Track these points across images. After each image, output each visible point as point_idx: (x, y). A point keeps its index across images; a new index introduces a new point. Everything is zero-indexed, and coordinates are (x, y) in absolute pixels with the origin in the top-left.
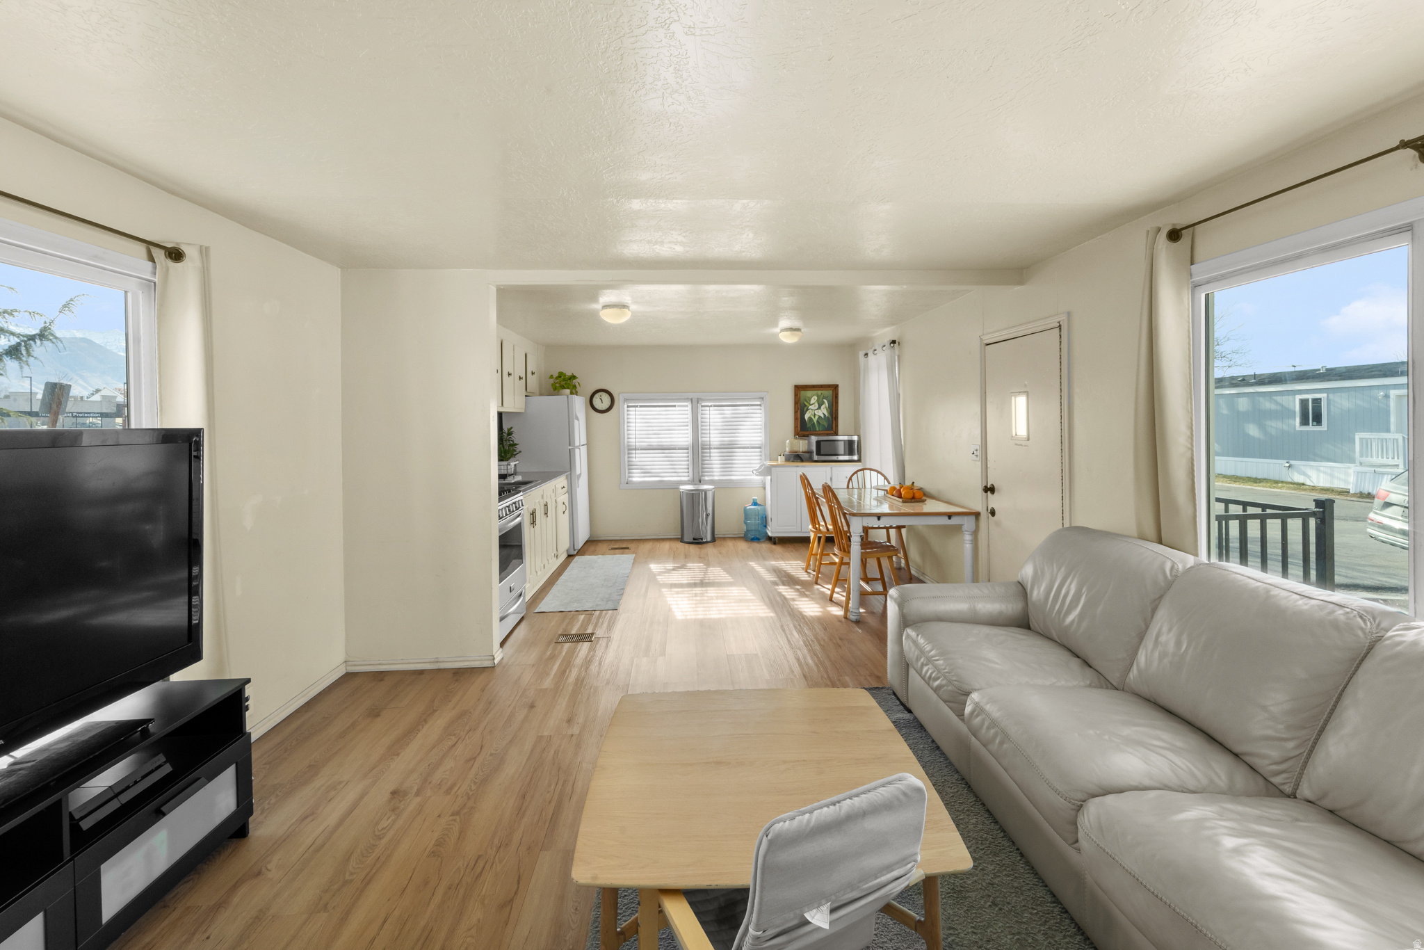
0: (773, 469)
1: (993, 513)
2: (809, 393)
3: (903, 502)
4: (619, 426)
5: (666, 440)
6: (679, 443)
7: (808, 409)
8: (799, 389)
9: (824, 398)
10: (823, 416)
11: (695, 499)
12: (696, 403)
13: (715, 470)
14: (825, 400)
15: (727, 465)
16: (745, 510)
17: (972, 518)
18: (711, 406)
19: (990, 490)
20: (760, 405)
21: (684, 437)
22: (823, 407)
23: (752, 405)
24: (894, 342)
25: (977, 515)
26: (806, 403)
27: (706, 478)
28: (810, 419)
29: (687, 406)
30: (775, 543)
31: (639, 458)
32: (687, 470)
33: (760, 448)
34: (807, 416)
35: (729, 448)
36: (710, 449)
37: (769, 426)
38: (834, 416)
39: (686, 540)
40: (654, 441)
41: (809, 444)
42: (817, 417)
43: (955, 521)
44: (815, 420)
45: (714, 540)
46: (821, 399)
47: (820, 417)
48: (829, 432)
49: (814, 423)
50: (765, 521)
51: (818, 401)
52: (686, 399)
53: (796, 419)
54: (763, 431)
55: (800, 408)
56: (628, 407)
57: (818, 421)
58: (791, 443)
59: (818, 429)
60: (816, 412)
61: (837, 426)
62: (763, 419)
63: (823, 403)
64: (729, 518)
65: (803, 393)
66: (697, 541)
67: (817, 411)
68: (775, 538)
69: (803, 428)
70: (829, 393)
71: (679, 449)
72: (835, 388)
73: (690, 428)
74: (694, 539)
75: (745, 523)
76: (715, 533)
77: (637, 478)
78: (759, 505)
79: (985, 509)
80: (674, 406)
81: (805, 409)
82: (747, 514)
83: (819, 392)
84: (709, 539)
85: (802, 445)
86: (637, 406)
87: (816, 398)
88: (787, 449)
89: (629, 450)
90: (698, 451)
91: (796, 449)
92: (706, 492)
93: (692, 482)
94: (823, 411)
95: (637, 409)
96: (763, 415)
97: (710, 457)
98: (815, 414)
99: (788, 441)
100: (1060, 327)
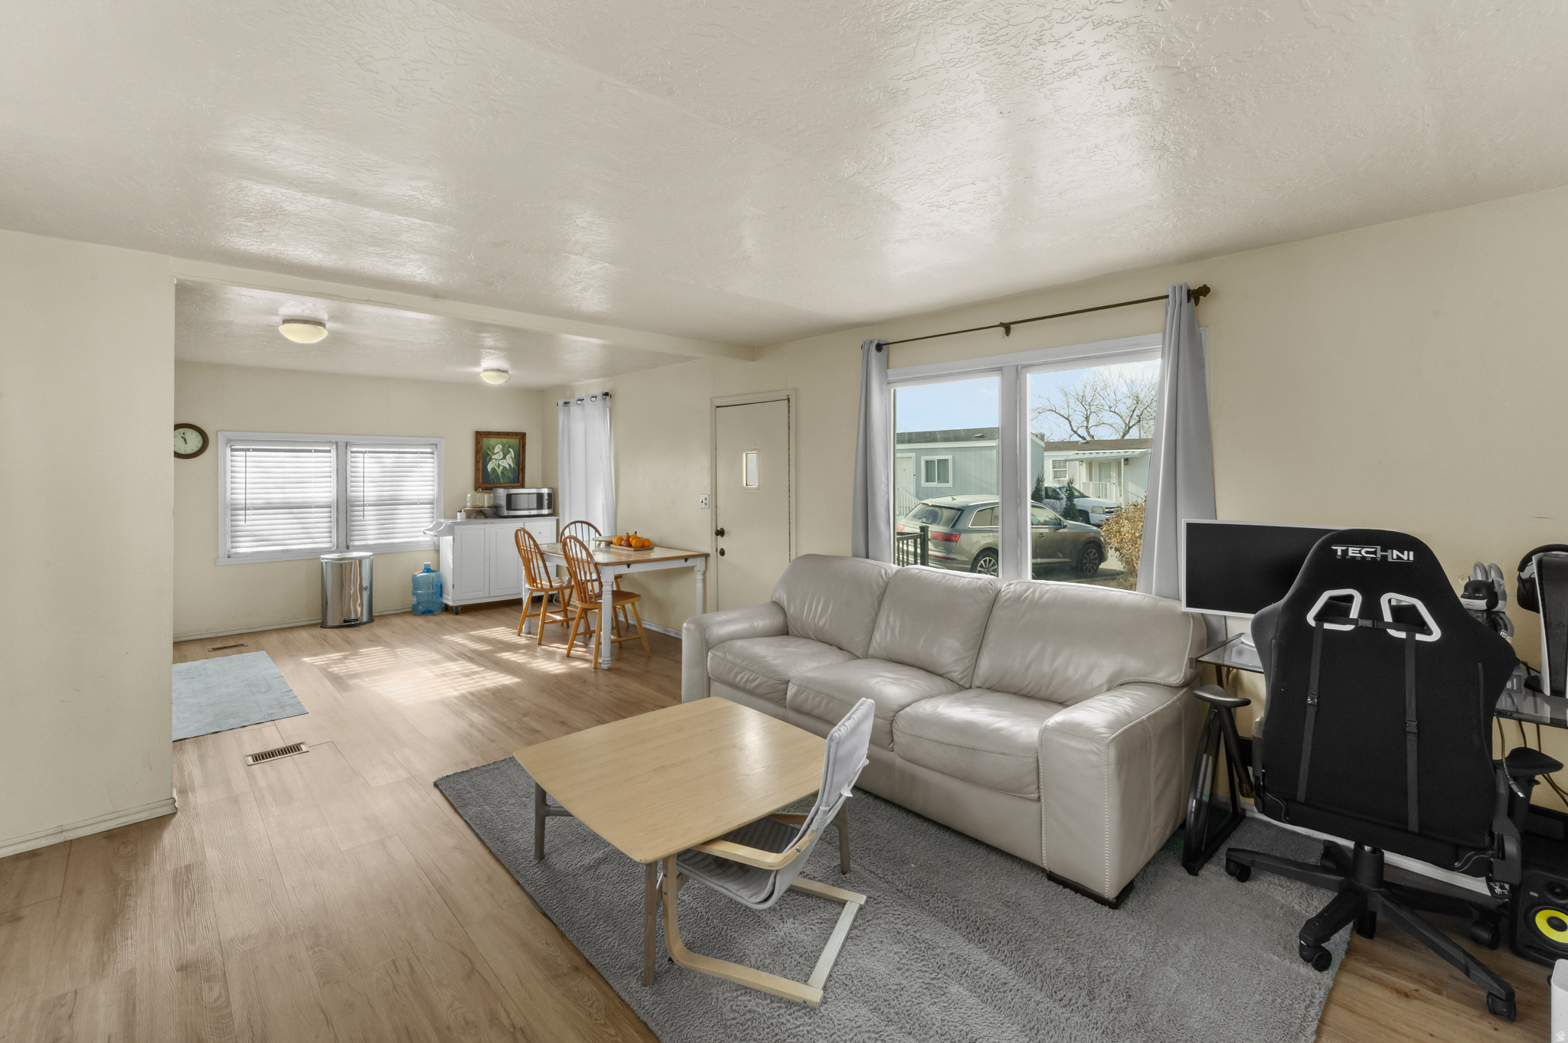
0: (456, 527)
1: (722, 553)
2: (492, 441)
4: (216, 477)
5: (295, 496)
6: (316, 500)
7: (491, 459)
8: (480, 436)
9: (510, 447)
10: (508, 467)
11: (343, 569)
12: (343, 448)
13: (370, 531)
14: (510, 450)
15: (386, 523)
16: (414, 578)
17: (703, 559)
18: (366, 452)
19: (720, 533)
20: (432, 453)
21: (325, 491)
22: (508, 456)
23: (421, 453)
24: (606, 394)
25: (706, 556)
26: (489, 452)
27: (356, 543)
28: (494, 470)
29: (329, 451)
30: (457, 613)
31: (249, 522)
32: (327, 535)
33: (432, 503)
34: (490, 467)
35: (389, 504)
36: (364, 506)
37: (444, 477)
38: (521, 467)
39: (330, 623)
40: (277, 497)
41: (495, 498)
42: (501, 468)
43: (690, 563)
44: (499, 471)
45: (371, 619)
46: (506, 448)
47: (504, 468)
48: (514, 485)
49: (498, 474)
50: (440, 589)
51: (503, 450)
52: (329, 443)
53: (477, 470)
54: (436, 483)
55: (481, 456)
56: (232, 450)
57: (502, 472)
58: (473, 499)
59: (502, 482)
60: (500, 462)
61: (523, 478)
62: (436, 470)
63: (509, 452)
64: (391, 589)
65: (485, 441)
66: (349, 624)
67: (501, 461)
68: (457, 607)
69: (484, 481)
70: (515, 441)
71: (316, 507)
72: (522, 436)
73: (334, 479)
74: (345, 621)
75: (414, 594)
76: (374, 608)
77: (245, 547)
78: (433, 571)
79: (714, 550)
80: (310, 451)
81: (488, 458)
82: (416, 583)
83: (505, 440)
84: (365, 619)
85: (485, 500)
86: (248, 450)
87: (501, 447)
88: (468, 504)
89: (232, 510)
90: (344, 510)
91: (479, 504)
92: (360, 560)
93: (338, 550)
94: (508, 462)
95: (248, 453)
96: (435, 465)
97: (364, 516)
98: (499, 465)
99: (469, 495)
100: (789, 400)
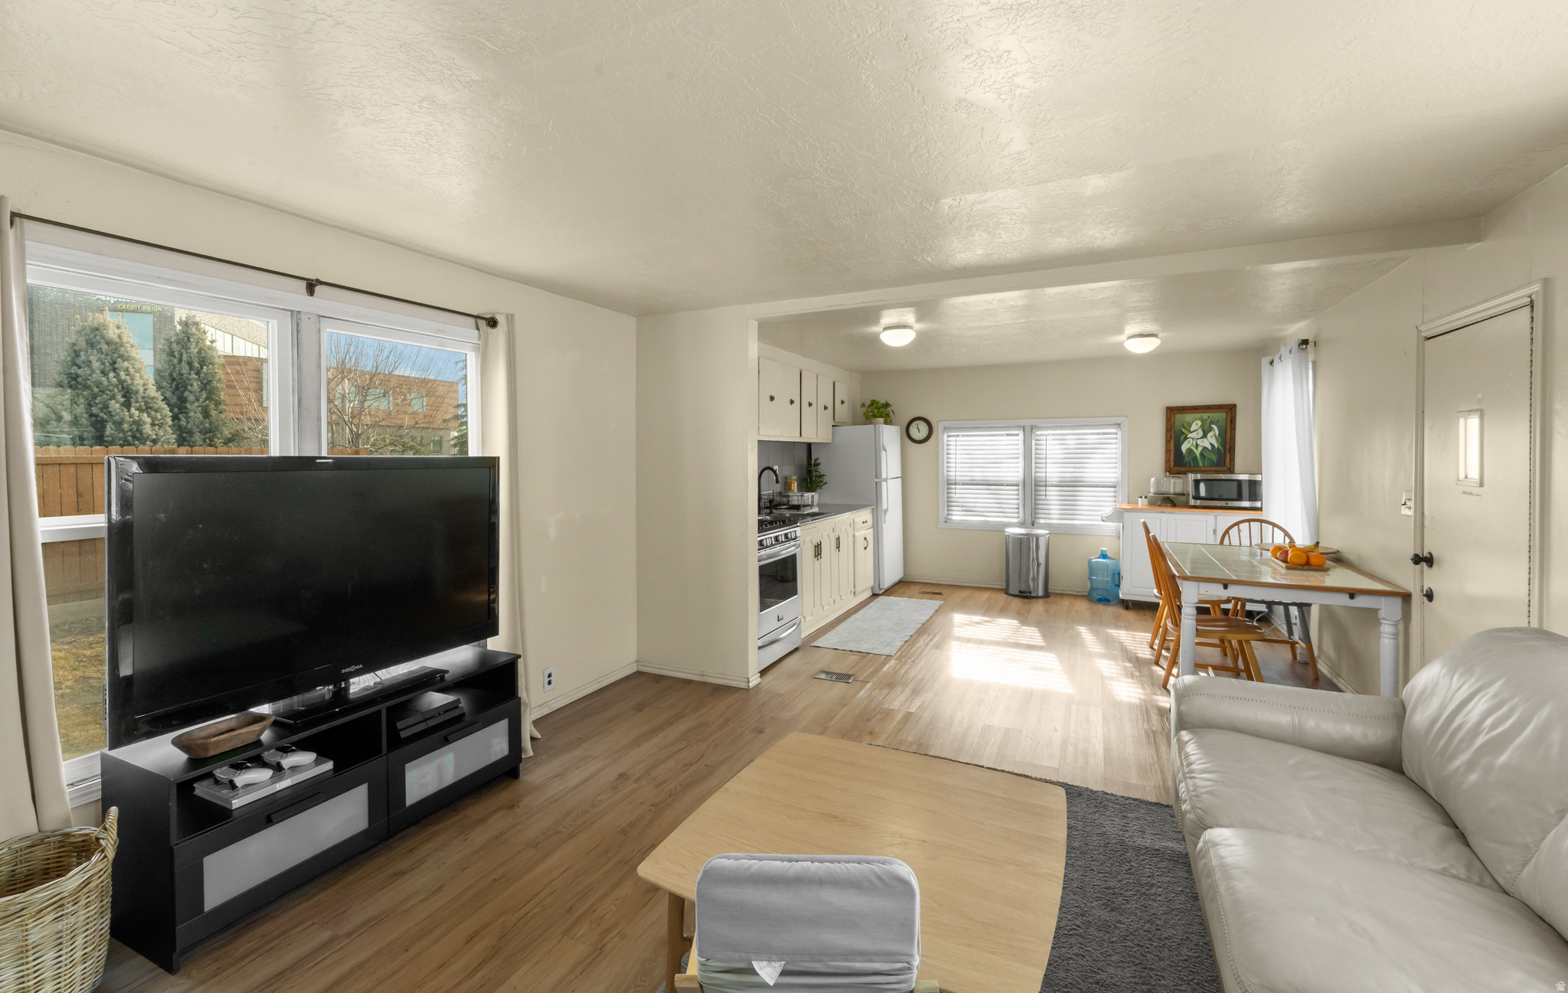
0: (1126, 514)
1: (1430, 596)
2: (1188, 417)
3: (1288, 568)
4: (936, 459)
5: (991, 475)
6: (1007, 479)
7: (1186, 438)
8: (1172, 412)
9: (1212, 422)
10: (1210, 447)
11: (1023, 546)
12: (1029, 431)
13: (1053, 511)
14: (1214, 426)
15: (1069, 506)
16: (1090, 563)
17: (1397, 603)
18: (1049, 435)
19: (1423, 560)
20: (1116, 434)
21: (1014, 472)
22: (1210, 435)
23: (1103, 434)
24: (1305, 342)
25: (1406, 597)
26: (1183, 430)
27: (1042, 521)
28: (1190, 451)
29: (1018, 435)
30: (1127, 608)
31: (959, 494)
32: (1016, 511)
33: (1115, 487)
34: (1184, 448)
35: (1071, 485)
36: (1046, 486)
37: (1129, 458)
38: (1228, 447)
39: (1011, 592)
40: (978, 475)
41: (1186, 483)
42: (1200, 449)
43: (1361, 602)
44: (1197, 452)
45: (1047, 594)
46: (1207, 425)
47: (1205, 448)
48: (1220, 468)
49: (1196, 456)
51: (1202, 427)
52: (1018, 427)
53: (1168, 451)
54: (1119, 466)
55: (1174, 436)
56: (948, 436)
57: (1201, 454)
58: (1158, 482)
59: (1201, 465)
60: (1199, 442)
61: (1232, 460)
62: (1120, 451)
63: (1211, 429)
64: (1070, 568)
65: (1179, 417)
66: (1025, 595)
67: (1200, 440)
68: (1127, 601)
69: (1177, 462)
70: (1220, 416)
71: (1007, 485)
72: (1230, 410)
73: (1021, 460)
74: (1020, 592)
76: (1050, 584)
77: (957, 516)
78: (1109, 558)
79: (1418, 588)
80: (1002, 435)
81: (1182, 438)
82: (1092, 569)
83: (1205, 416)
84: (1041, 593)
85: (1174, 485)
86: (958, 436)
87: (1200, 423)
88: (1152, 490)
89: (948, 484)
90: (1032, 489)
91: (1163, 490)
92: (1037, 537)
93: (1022, 524)
94: (1211, 440)
95: (958, 438)
96: (1119, 446)
97: (1046, 495)
98: (1197, 445)
99: (1153, 480)
100: (1532, 302)
